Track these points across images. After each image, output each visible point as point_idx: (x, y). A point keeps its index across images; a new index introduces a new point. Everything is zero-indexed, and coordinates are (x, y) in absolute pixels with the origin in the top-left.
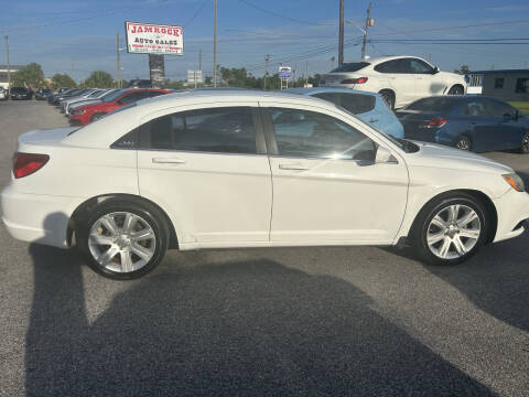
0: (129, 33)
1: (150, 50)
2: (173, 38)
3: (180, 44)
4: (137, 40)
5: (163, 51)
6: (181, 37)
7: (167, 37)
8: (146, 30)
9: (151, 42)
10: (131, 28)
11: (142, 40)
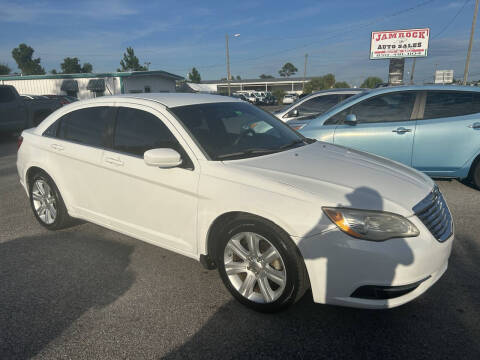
0: (373, 41)
1: (392, 55)
2: (417, 40)
3: (425, 46)
4: (380, 47)
5: (405, 54)
6: (427, 38)
7: (411, 41)
8: (390, 37)
9: (394, 47)
10: (376, 36)
11: (384, 47)
